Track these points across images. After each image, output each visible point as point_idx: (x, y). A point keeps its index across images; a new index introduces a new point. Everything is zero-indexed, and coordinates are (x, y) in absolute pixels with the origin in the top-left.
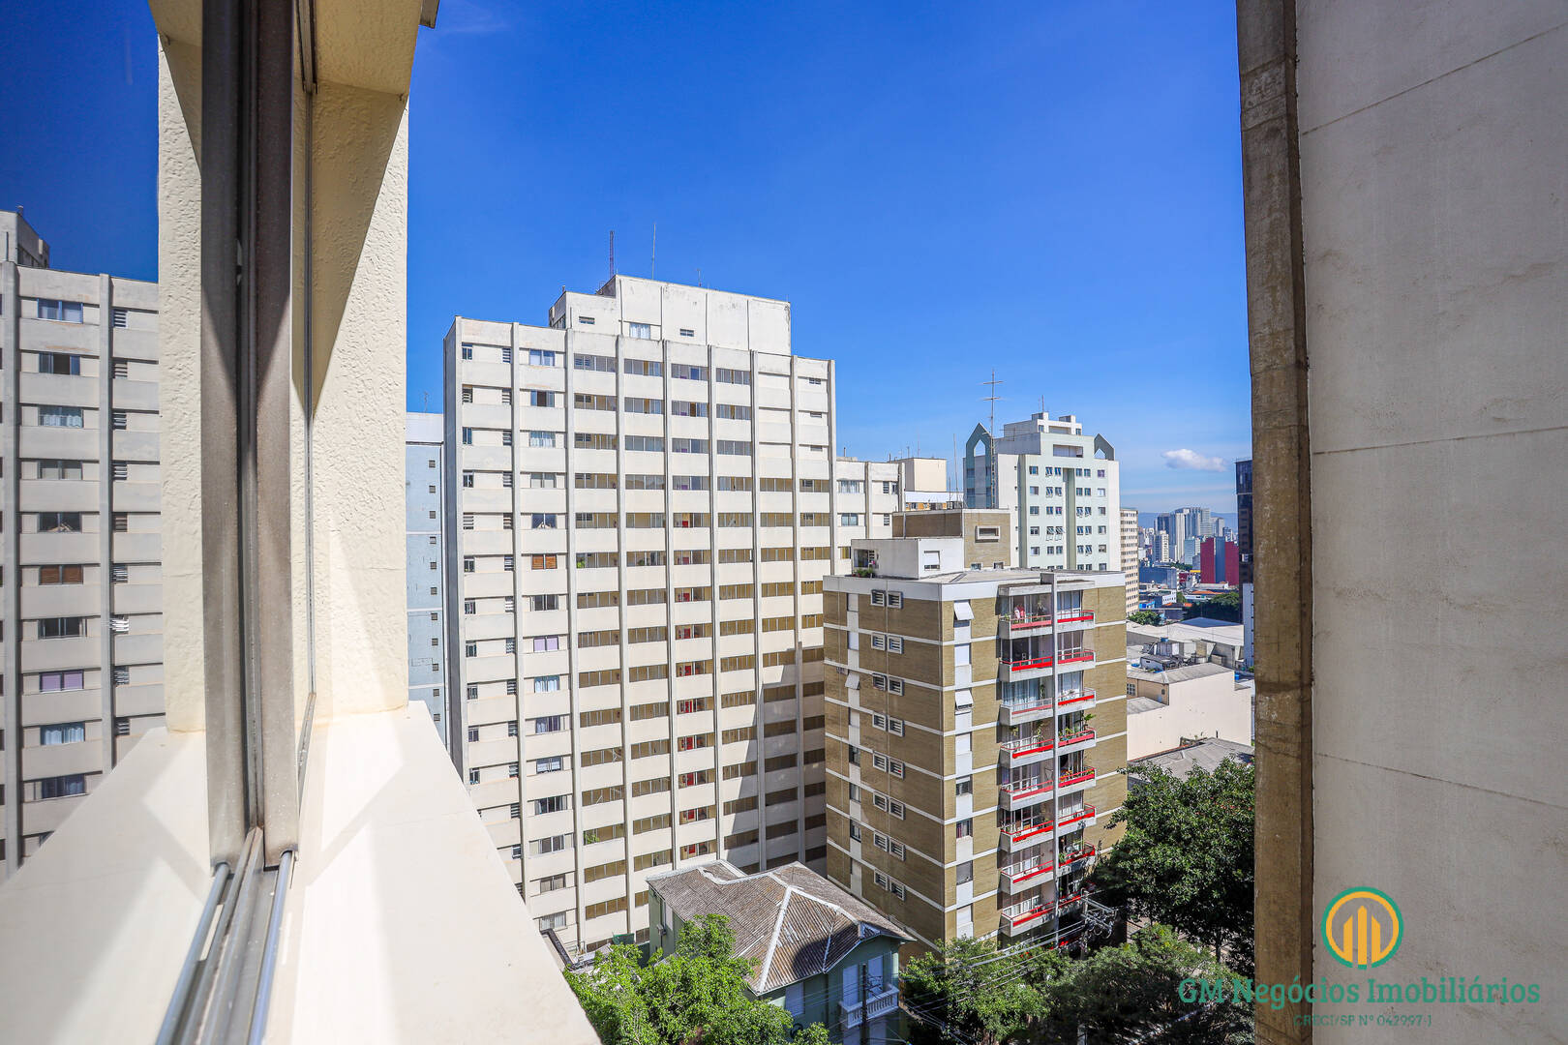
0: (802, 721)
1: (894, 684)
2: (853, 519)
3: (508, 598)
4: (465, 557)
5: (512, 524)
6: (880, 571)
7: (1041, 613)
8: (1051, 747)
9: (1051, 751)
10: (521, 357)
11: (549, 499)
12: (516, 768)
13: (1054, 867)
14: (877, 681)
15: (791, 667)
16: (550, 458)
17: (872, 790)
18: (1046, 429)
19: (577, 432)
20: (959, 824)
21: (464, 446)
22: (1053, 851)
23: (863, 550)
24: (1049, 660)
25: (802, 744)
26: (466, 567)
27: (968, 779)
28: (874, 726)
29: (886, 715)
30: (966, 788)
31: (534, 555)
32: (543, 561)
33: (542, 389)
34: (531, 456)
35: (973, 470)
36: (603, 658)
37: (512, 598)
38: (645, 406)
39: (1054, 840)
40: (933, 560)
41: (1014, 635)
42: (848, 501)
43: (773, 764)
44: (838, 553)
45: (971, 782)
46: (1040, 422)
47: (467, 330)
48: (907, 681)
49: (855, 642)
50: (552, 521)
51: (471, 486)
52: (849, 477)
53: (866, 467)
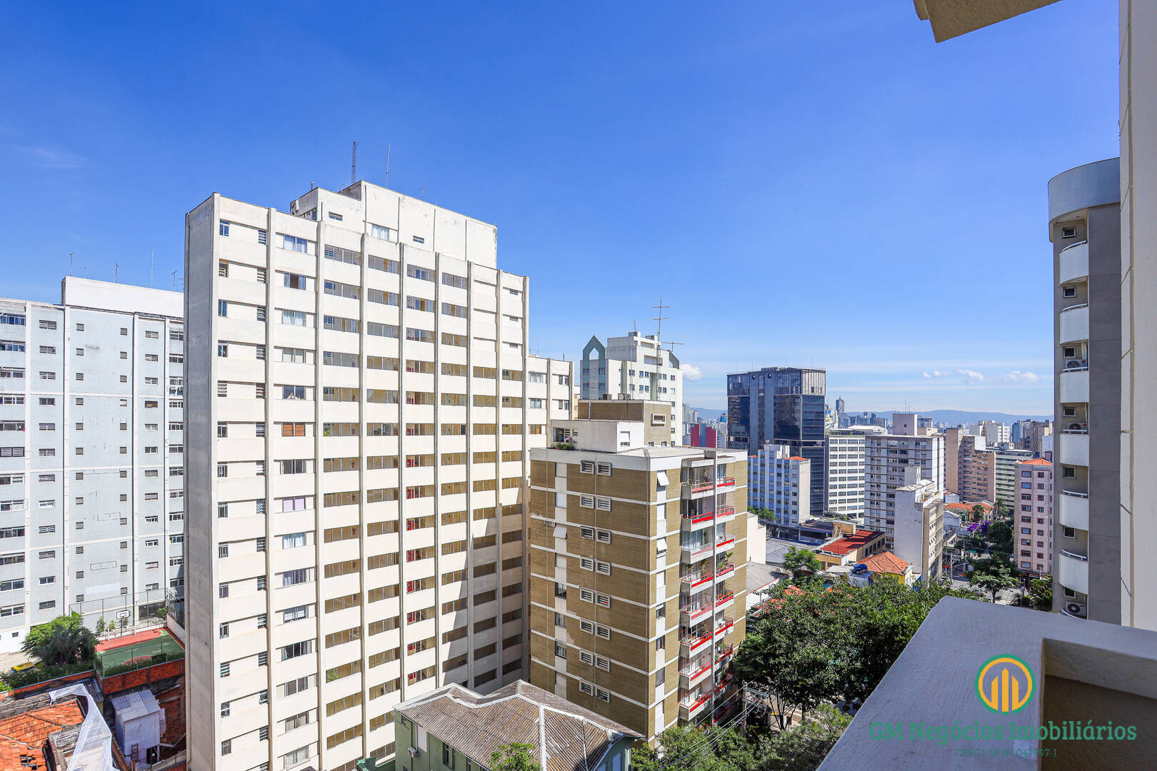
0: (501, 563)
1: (601, 534)
2: (538, 403)
3: (259, 462)
4: (219, 423)
5: (264, 393)
6: (577, 446)
7: (707, 480)
8: (712, 578)
9: (712, 581)
10: (276, 241)
11: (300, 373)
12: (265, 620)
13: (712, 665)
14: (585, 532)
15: (493, 520)
16: (301, 336)
17: (578, 618)
18: (639, 344)
19: (326, 314)
20: (657, 640)
21: (218, 317)
22: (711, 654)
23: (559, 429)
24: (711, 515)
25: (501, 581)
26: (219, 432)
27: (662, 606)
28: (582, 568)
29: (594, 558)
30: (661, 612)
31: (285, 423)
32: (293, 429)
33: (295, 272)
34: (284, 333)
35: (588, 370)
36: (345, 516)
37: (263, 463)
38: (382, 297)
39: (712, 646)
40: (624, 438)
41: (694, 497)
42: (535, 389)
43: (480, 599)
44: (528, 429)
45: (664, 608)
46: (635, 338)
47: (224, 208)
48: (614, 532)
49: (562, 501)
50: (300, 392)
51: (225, 355)
52: (536, 371)
53: (548, 363)
